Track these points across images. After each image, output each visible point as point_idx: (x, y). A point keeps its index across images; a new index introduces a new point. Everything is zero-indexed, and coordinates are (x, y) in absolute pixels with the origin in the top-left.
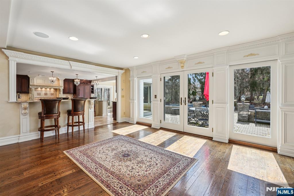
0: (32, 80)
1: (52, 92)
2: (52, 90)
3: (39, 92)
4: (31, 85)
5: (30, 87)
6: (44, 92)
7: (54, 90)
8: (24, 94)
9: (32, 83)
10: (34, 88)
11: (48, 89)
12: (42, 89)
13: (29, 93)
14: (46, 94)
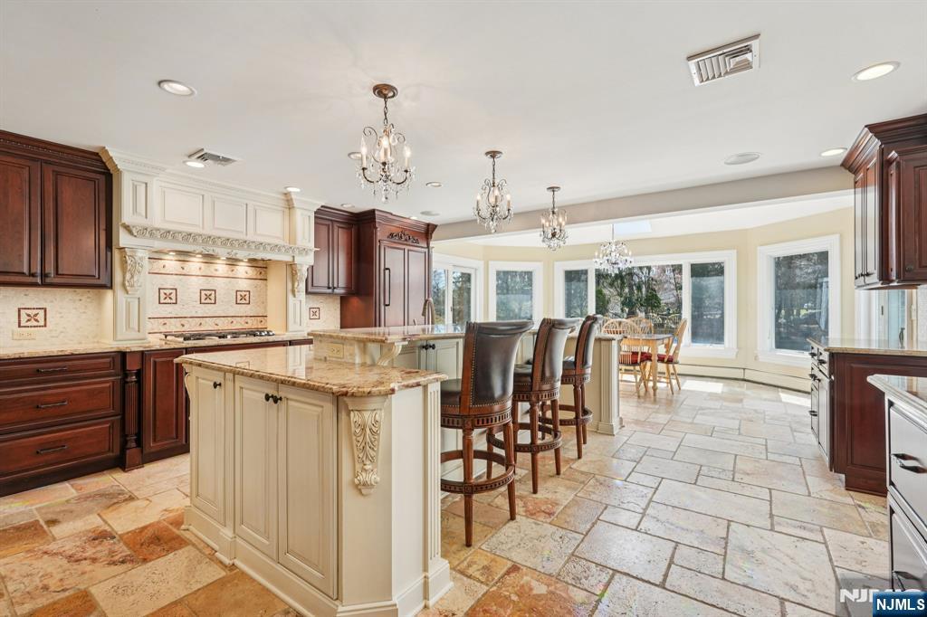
0: (135, 188)
1: (244, 285)
2: (243, 270)
3: (169, 282)
4: (127, 228)
5: (123, 239)
6: (196, 284)
7: (251, 272)
8: (67, 294)
9: (135, 210)
10: (144, 248)
11: (221, 267)
12: (187, 265)
13: (111, 287)
14: (208, 297)
